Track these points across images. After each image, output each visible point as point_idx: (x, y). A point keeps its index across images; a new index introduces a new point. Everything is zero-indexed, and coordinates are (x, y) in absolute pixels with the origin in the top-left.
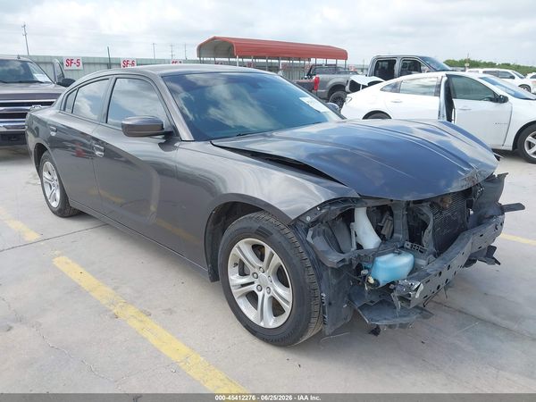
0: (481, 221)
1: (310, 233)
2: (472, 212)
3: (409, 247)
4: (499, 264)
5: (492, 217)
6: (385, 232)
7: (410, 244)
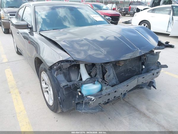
0: (148, 71)
1: (56, 73)
2: (144, 67)
3: (100, 81)
4: (156, 89)
5: (152, 70)
6: (92, 74)
7: (101, 80)
